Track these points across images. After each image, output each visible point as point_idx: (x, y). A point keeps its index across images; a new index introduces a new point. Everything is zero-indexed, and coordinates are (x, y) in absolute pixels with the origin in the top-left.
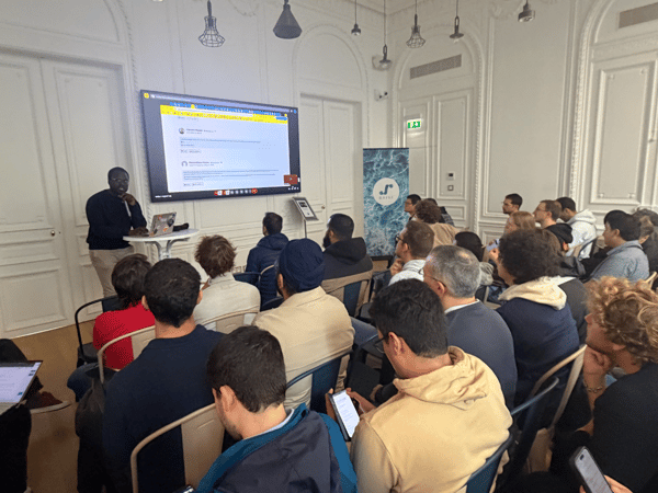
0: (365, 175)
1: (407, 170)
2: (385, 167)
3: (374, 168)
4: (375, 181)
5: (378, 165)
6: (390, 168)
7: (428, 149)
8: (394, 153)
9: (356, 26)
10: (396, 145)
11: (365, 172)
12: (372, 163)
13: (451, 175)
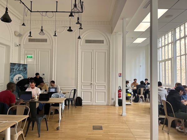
0: (11, 73)
1: (27, 72)
2: (19, 70)
3: (14, 71)
4: (15, 75)
5: (16, 70)
6: (20, 71)
7: (35, 65)
8: (22, 66)
9: (24, 23)
10: (22, 63)
11: (11, 72)
12: (14, 69)
13: (44, 74)
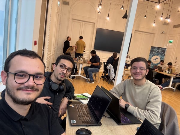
1: (164, 55)
2: (157, 52)
3: (154, 52)
4: (153, 56)
8: (161, 49)
11: (150, 53)
13: (177, 58)
